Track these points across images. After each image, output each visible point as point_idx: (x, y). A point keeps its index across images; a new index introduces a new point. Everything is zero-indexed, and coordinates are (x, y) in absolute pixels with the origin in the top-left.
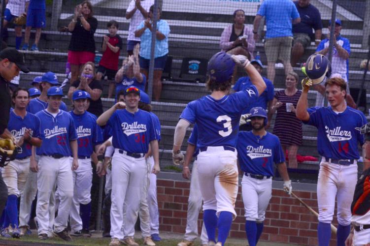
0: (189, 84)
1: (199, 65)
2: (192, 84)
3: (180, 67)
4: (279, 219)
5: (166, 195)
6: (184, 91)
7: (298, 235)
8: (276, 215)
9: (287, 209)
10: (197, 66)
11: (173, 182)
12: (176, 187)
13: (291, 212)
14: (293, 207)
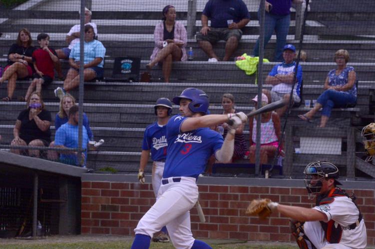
0: (123, 84)
1: (132, 64)
2: (125, 84)
3: (112, 66)
4: (219, 215)
5: (103, 197)
6: (118, 91)
7: (238, 231)
8: (215, 212)
9: (225, 205)
10: (130, 65)
11: (109, 183)
12: (112, 188)
13: (229, 207)
14: (231, 203)
